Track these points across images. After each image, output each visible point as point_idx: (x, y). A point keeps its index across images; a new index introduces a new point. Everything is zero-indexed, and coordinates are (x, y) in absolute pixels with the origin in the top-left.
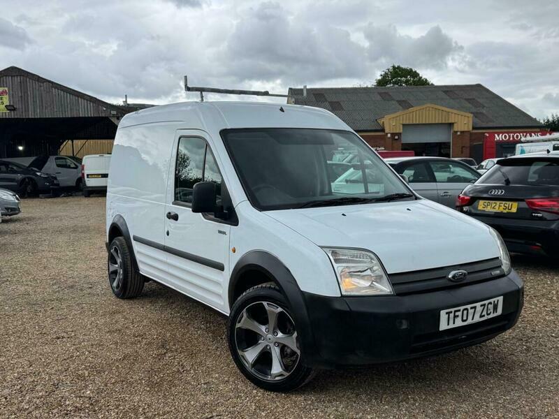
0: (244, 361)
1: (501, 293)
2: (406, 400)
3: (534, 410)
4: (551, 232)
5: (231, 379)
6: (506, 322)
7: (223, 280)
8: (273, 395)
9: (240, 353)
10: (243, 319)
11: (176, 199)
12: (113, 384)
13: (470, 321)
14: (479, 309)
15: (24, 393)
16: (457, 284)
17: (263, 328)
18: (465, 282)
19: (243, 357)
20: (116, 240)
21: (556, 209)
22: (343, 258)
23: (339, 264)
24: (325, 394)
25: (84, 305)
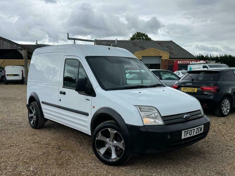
0: (100, 154)
1: (202, 124)
2: (167, 167)
3: (216, 169)
4: (210, 100)
5: (93, 161)
6: (203, 135)
7: (88, 120)
8: (112, 167)
9: (98, 150)
10: (99, 136)
11: (64, 85)
12: (41, 165)
13: (192, 135)
14: (196, 130)
15: (2, 170)
16: (187, 120)
17: (108, 139)
18: (190, 119)
19: (99, 152)
20: (33, 103)
21: (212, 91)
22: (144, 110)
23: (142, 113)
24: (134, 166)
25: (18, 132)
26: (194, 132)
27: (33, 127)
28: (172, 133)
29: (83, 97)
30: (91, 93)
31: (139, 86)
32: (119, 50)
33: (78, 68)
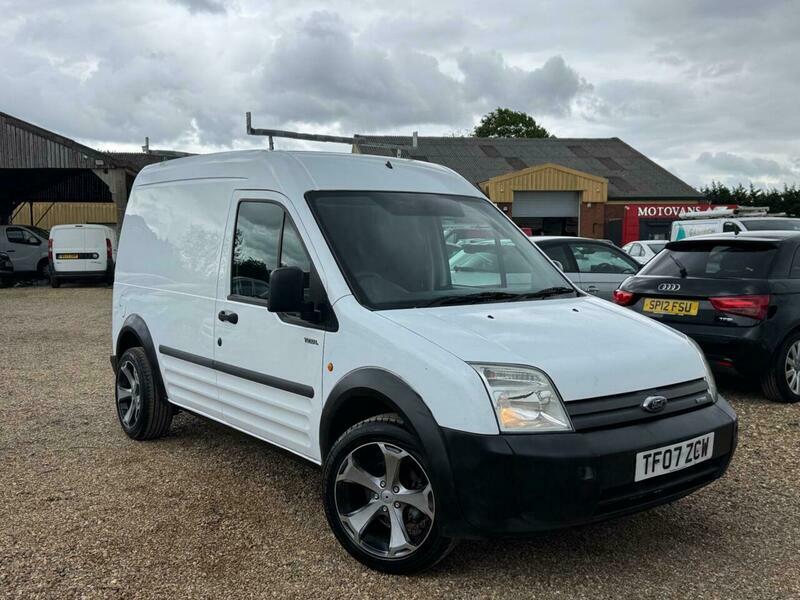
0: (348, 531)
1: (710, 427)
2: (584, 582)
3: (760, 591)
4: (745, 343)
5: (326, 558)
6: (713, 469)
7: (312, 411)
8: (391, 579)
9: (342, 518)
10: (347, 469)
11: (232, 292)
12: (149, 567)
13: (673, 468)
14: (685, 450)
15: (13, 585)
16: (655, 415)
17: (378, 481)
18: (663, 412)
19: (346, 523)
20: (130, 353)
21: (751, 311)
22: (499, 378)
23: (495, 388)
24: (468, 576)
25: (81, 450)
26: (681, 459)
27: (131, 435)
28: (599, 462)
29: (296, 332)
31: (489, 294)
32: (429, 172)
33: (279, 231)
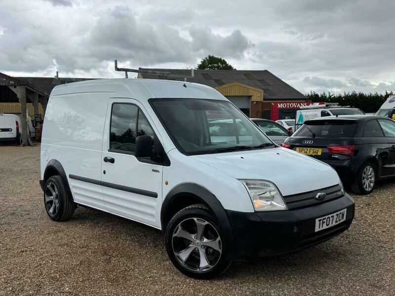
0: (178, 259)
1: (344, 206)
3: (369, 280)
5: (167, 273)
7: (157, 205)
8: (201, 282)
9: (176, 254)
10: (179, 230)
12: (82, 282)
13: (330, 225)
14: (335, 217)
15: (16, 293)
16: (321, 201)
17: (193, 236)
18: (325, 200)
19: (178, 257)
20: (52, 178)
21: (346, 153)
22: (253, 186)
23: (252, 191)
24: (236, 279)
25: (30, 227)
26: (333, 221)
27: (54, 219)
28: (299, 223)
29: (147, 167)
30: (161, 159)
33: (136, 119)
